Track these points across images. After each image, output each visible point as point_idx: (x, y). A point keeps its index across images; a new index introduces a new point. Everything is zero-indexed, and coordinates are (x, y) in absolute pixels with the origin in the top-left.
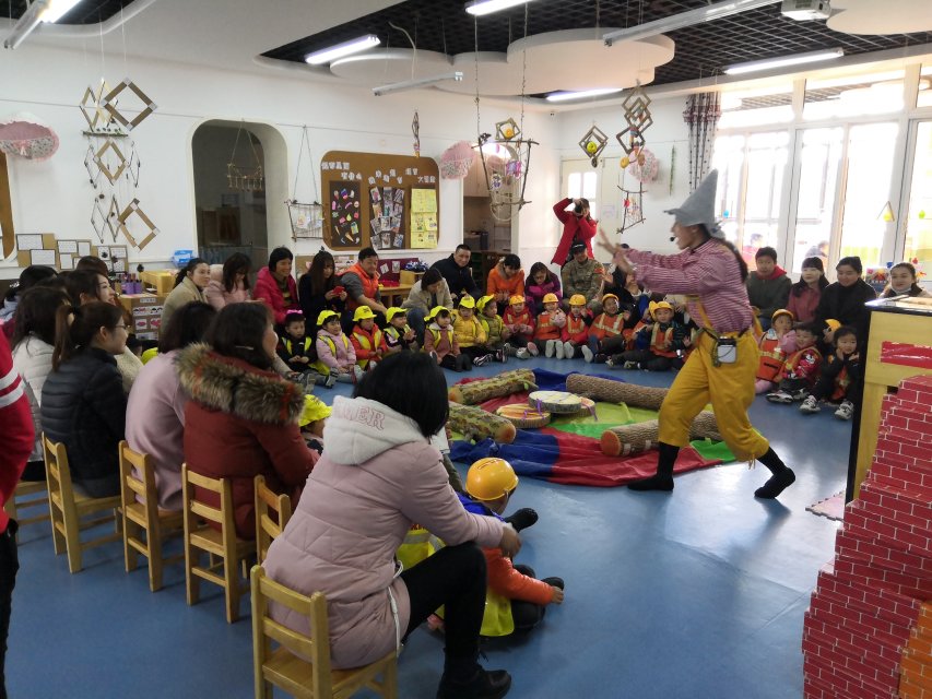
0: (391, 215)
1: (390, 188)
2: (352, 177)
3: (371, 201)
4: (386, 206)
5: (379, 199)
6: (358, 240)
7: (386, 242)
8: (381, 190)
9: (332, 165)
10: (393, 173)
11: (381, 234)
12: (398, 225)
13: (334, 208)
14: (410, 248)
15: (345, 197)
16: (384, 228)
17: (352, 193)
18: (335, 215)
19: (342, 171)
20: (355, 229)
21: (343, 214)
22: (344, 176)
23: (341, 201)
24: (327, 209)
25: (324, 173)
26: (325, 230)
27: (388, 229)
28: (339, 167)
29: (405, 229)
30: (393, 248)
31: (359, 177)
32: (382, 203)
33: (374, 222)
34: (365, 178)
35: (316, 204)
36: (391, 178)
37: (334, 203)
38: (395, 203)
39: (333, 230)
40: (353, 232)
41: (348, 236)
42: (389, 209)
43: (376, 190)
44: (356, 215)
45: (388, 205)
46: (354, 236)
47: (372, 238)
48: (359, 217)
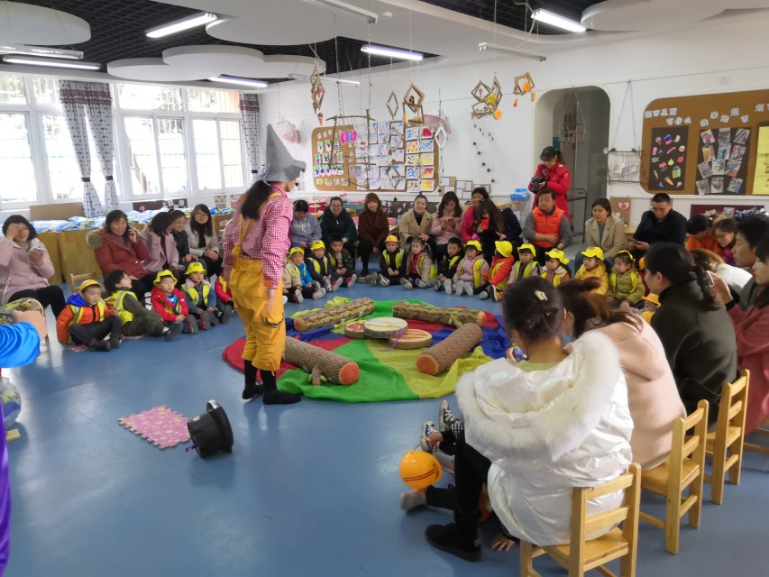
0: (727, 157)
1: (729, 129)
2: (679, 122)
3: (701, 145)
4: (721, 149)
5: (712, 140)
6: (679, 184)
7: (716, 187)
8: (715, 132)
9: (656, 113)
10: (735, 112)
11: (710, 179)
12: (737, 169)
13: (654, 154)
14: (751, 194)
15: (668, 142)
16: (716, 170)
17: (678, 138)
18: (655, 160)
19: (668, 117)
20: (677, 173)
21: (664, 158)
22: (670, 122)
23: (663, 147)
24: (645, 154)
25: (646, 121)
26: (643, 173)
27: (722, 173)
28: (664, 113)
29: (746, 173)
30: (726, 192)
31: (688, 121)
32: (716, 146)
33: (703, 167)
34: (696, 121)
35: (634, 150)
36: (733, 119)
37: (655, 149)
38: (733, 145)
39: (652, 175)
40: (674, 177)
41: (669, 181)
42: (725, 151)
43: (709, 132)
44: (680, 159)
45: (725, 146)
46: (675, 181)
47: (698, 182)
48: (684, 161)
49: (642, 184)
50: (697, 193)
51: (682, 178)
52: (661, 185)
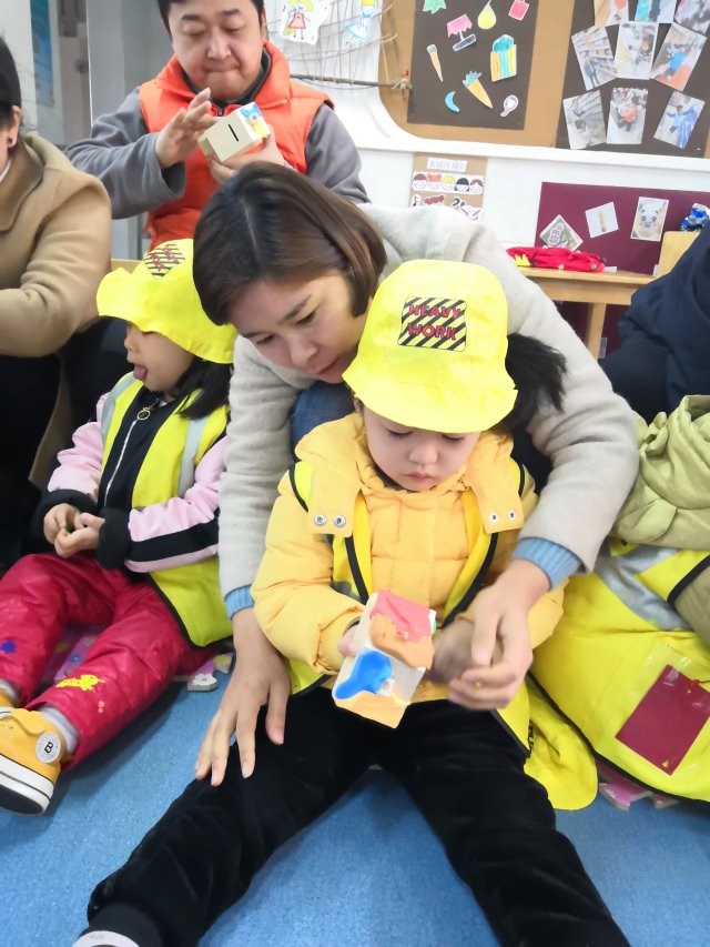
0: (665, 16)
6: (511, 103)
7: (626, 124)
11: (606, 92)
20: (504, 61)
26: (389, 50)
27: (645, 72)
30: (650, 145)
33: (589, 43)
41: (473, 84)
44: (517, 8)
46: (499, 90)
47: (568, 102)
48: (532, 15)
49: (386, 91)
50: (562, 142)
51: (518, 85)
52: (449, 101)
